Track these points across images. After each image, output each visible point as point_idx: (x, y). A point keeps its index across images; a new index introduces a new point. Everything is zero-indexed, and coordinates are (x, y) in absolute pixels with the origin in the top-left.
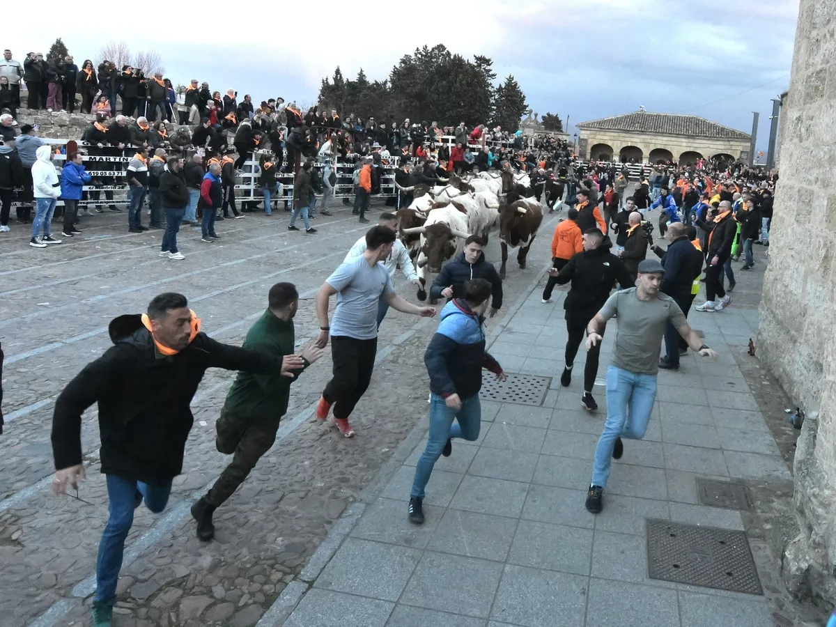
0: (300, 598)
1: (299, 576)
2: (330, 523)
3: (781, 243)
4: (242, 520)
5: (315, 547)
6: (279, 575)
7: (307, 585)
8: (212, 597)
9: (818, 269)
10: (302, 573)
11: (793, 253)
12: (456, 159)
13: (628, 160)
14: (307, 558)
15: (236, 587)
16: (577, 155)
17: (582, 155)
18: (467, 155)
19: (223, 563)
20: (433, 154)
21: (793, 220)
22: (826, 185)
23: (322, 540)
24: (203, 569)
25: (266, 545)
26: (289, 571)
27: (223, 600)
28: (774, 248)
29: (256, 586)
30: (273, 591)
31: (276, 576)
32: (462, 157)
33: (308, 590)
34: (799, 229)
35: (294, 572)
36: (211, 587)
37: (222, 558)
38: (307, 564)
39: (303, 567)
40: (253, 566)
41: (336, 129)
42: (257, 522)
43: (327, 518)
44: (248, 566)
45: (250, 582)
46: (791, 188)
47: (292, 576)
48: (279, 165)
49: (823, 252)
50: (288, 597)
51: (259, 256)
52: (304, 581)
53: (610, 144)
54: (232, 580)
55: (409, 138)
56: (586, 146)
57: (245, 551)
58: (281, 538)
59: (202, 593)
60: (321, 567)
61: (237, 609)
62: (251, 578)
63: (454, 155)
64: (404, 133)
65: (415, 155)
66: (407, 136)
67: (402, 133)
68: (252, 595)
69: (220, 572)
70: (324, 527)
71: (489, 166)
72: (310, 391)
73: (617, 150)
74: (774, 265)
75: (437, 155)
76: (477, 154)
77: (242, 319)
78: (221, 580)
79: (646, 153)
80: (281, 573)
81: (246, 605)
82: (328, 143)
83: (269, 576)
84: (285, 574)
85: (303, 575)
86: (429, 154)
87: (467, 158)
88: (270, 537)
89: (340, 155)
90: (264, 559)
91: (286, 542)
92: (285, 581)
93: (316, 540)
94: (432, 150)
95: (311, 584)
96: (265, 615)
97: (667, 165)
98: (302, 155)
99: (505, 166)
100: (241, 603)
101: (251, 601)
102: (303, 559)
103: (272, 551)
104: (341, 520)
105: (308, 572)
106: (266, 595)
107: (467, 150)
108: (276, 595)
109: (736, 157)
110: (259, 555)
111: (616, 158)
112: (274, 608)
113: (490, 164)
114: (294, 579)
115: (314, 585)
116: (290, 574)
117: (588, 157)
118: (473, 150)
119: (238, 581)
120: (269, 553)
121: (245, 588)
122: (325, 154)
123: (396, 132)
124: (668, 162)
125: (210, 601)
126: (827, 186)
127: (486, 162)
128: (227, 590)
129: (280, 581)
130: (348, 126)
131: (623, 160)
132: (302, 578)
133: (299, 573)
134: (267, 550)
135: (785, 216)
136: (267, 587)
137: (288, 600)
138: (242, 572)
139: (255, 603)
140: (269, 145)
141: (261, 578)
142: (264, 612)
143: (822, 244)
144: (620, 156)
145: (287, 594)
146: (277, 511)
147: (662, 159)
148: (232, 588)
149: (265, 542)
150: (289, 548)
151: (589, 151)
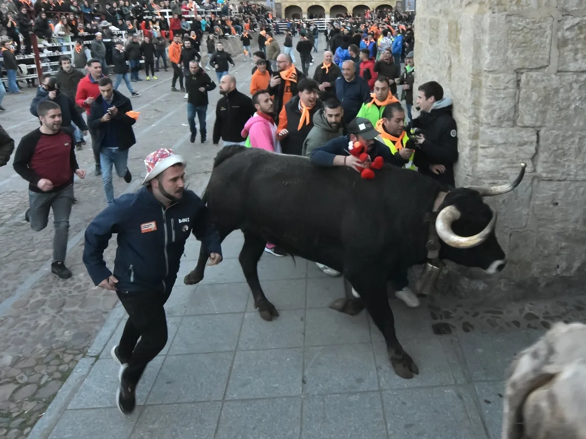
0: (90, 369)
1: (87, 354)
2: (107, 313)
3: (422, 62)
4: (32, 325)
5: (97, 332)
6: (71, 357)
7: (94, 359)
8: (18, 383)
9: (446, 76)
10: (89, 351)
11: (430, 68)
12: (175, 28)
13: (314, 16)
14: (92, 341)
15: (36, 373)
16: (275, 16)
17: (279, 16)
18: (184, 24)
19: (22, 359)
20: (155, 26)
21: (428, 43)
22: (446, 14)
23: (102, 326)
24: (5, 366)
25: (56, 339)
26: (78, 352)
27: (27, 384)
28: (418, 66)
29: (53, 368)
30: (67, 368)
31: (67, 358)
32: (180, 26)
33: (95, 361)
34: (431, 49)
35: (83, 352)
36: (15, 377)
37: (21, 355)
38: (92, 344)
39: (89, 347)
40: (48, 354)
41: (64, 13)
42: (45, 325)
43: (104, 310)
44: (44, 356)
45: (47, 366)
46: (425, 20)
47: (82, 355)
48: (18, 48)
49: (448, 64)
50: (80, 370)
51: (15, 126)
52: (92, 357)
53: (298, 5)
54: (32, 368)
55: (132, 15)
56: (280, 9)
57: (39, 346)
58: (68, 332)
59: (8, 382)
60: (104, 344)
61: (40, 387)
62: (48, 364)
63: (173, 25)
64: (126, 11)
65: (139, 28)
66: (130, 13)
67: (124, 11)
68: (50, 374)
69: (21, 365)
70: (102, 317)
71: (203, 31)
72: (76, 223)
73: (305, 9)
74: (418, 78)
75: (158, 27)
76: (191, 22)
77: (7, 177)
78: (23, 370)
79: (327, 10)
80: (72, 355)
81: (47, 382)
82: (59, 25)
83: (62, 359)
84: (75, 355)
85: (90, 353)
86: (151, 26)
87: (184, 26)
88: (59, 332)
89: (72, 35)
90: (57, 348)
91: (72, 333)
92: (76, 360)
93: (97, 327)
94: (154, 23)
95: (97, 357)
96: (63, 386)
97: (343, 17)
98: (37, 37)
99: (217, 31)
100: (43, 382)
101: (50, 379)
102: (88, 342)
103: (62, 342)
104: (115, 309)
105: (93, 350)
106: (61, 372)
107: (183, 20)
108: (70, 370)
109: (393, 6)
110: (52, 347)
111: (305, 16)
112: (71, 380)
113: (204, 29)
114: (83, 357)
115: (100, 357)
116: (79, 354)
117: (283, 17)
118: (188, 19)
119: (36, 368)
120: (60, 343)
121: (43, 372)
122: (59, 35)
123: (118, 11)
124: (345, 15)
125: (16, 386)
126: (448, 14)
127: (200, 28)
128: (28, 376)
129: (72, 360)
130: (76, 10)
131: (311, 17)
132: (90, 355)
133: (87, 352)
134: (58, 341)
135: (422, 42)
136: (61, 367)
137: (80, 371)
138: (39, 361)
139: (54, 379)
140: (5, 32)
141: (56, 362)
142: (63, 384)
143: (447, 57)
144: (308, 14)
145: (79, 368)
146: (61, 313)
147: (339, 13)
148: (33, 374)
149: (55, 336)
150: (76, 337)
151: (283, 12)
